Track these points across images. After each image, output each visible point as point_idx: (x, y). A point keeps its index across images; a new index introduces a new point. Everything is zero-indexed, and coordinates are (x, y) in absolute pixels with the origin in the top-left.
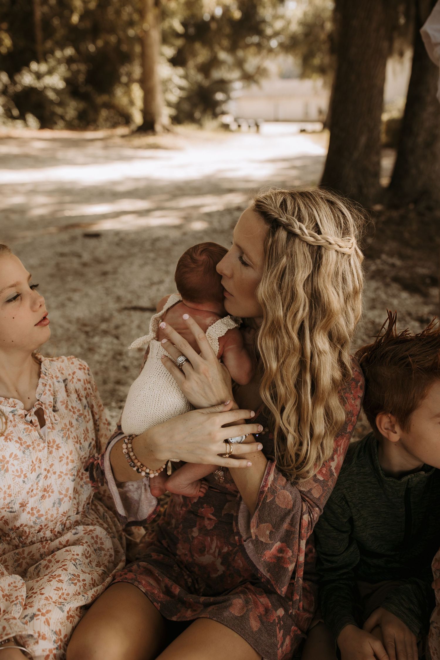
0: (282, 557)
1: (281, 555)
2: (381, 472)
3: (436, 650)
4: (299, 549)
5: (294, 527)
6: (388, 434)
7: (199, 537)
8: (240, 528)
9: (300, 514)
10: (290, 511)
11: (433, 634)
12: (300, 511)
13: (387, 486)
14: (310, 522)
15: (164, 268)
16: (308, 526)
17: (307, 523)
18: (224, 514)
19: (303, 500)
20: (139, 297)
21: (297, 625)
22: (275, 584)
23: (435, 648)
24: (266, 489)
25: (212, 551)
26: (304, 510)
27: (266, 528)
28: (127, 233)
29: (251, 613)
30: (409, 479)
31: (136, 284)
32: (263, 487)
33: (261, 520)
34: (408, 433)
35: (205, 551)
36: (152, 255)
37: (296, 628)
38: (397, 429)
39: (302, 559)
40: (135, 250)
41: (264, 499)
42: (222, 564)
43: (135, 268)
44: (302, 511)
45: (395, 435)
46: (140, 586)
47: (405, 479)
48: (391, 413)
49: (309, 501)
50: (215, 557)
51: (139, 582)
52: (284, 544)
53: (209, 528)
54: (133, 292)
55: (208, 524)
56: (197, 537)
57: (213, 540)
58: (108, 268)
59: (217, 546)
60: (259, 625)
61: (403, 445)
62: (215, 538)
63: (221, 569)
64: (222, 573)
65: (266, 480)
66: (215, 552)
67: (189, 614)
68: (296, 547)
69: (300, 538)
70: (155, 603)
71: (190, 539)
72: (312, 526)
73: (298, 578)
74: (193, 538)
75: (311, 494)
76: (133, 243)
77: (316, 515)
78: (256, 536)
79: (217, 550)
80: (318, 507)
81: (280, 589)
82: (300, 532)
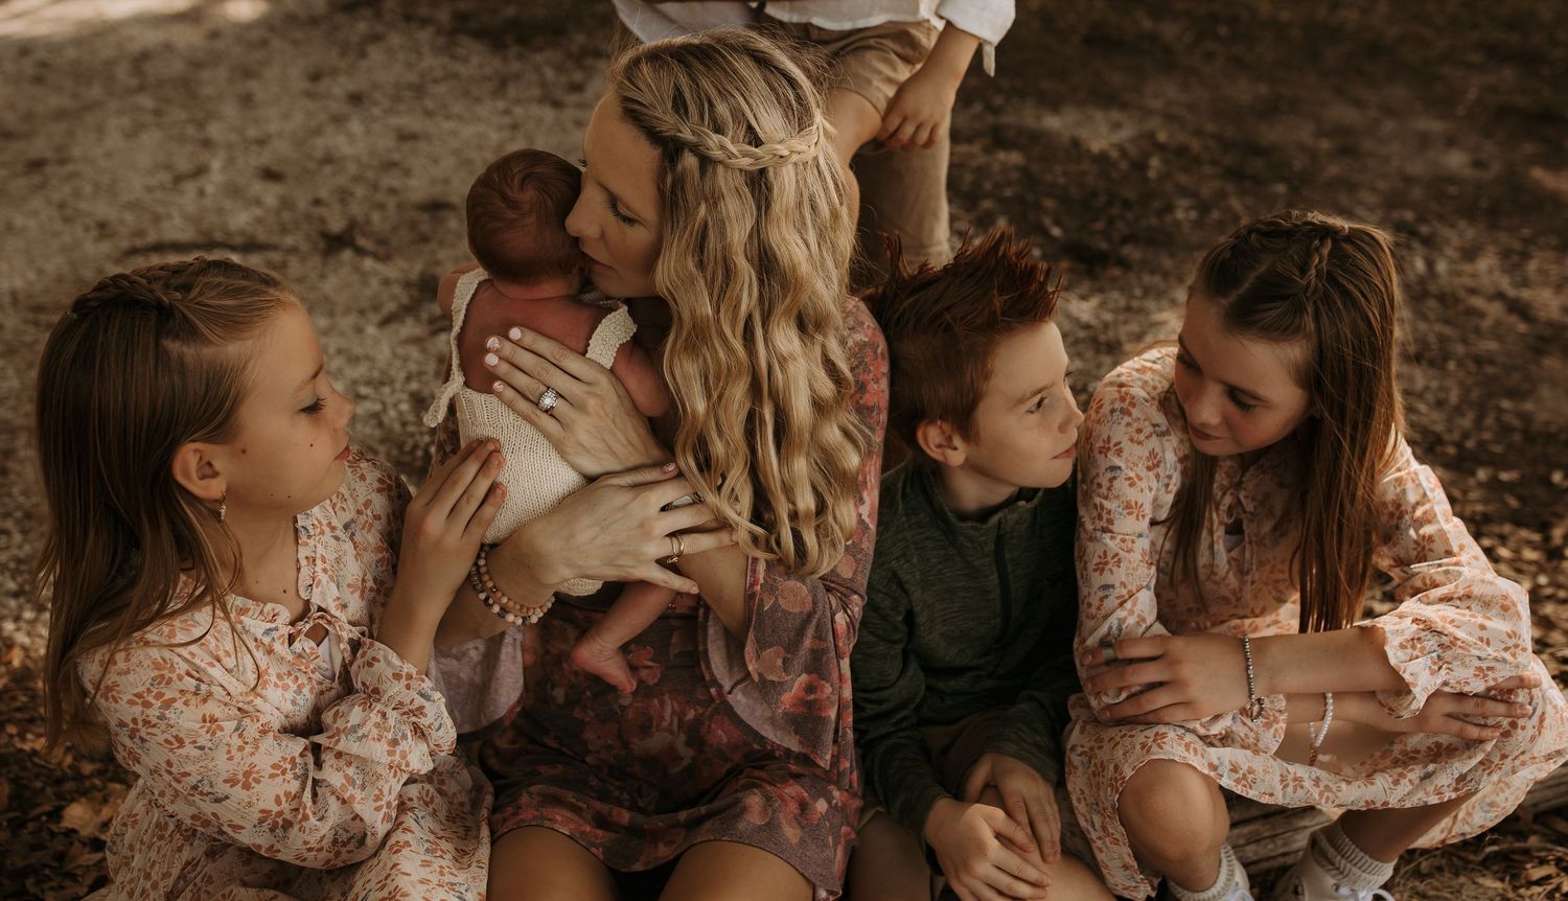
0: (815, 701)
1: (812, 697)
2: (950, 514)
3: (1083, 793)
4: (841, 677)
5: (825, 640)
6: (943, 454)
7: (635, 705)
8: (715, 672)
9: (829, 615)
10: (810, 615)
11: (1076, 768)
12: (828, 610)
13: (963, 539)
14: (851, 624)
15: (191, 131)
16: (849, 632)
17: (845, 628)
18: (676, 655)
19: (829, 590)
20: (157, 218)
21: (849, 825)
22: (812, 752)
23: (1081, 790)
24: (758, 588)
25: (665, 724)
26: (834, 606)
27: (774, 655)
28: (54, 46)
29: (781, 816)
30: (1000, 521)
31: (135, 185)
32: (752, 585)
33: (762, 645)
34: (977, 444)
35: (651, 727)
36: (146, 101)
37: (849, 829)
38: (957, 441)
39: (847, 693)
40: (95, 91)
41: (759, 605)
42: (688, 744)
43: (113, 140)
44: (831, 608)
45: (954, 453)
46: (556, 826)
47: (994, 520)
48: (940, 418)
49: (837, 587)
50: (672, 733)
51: (550, 820)
52: (814, 676)
53: (651, 682)
54: (135, 206)
55: (648, 675)
56: (631, 705)
57: (664, 702)
58: (39, 147)
59: (673, 712)
60: (799, 832)
61: (973, 467)
62: (666, 697)
63: (687, 754)
64: (690, 761)
65: (754, 571)
66: (671, 724)
67: (664, 852)
68: (835, 675)
69: (839, 656)
70: (593, 850)
71: (617, 713)
72: (854, 629)
73: (844, 728)
74: (623, 708)
75: (838, 575)
76: (81, 74)
77: (857, 609)
78: (760, 675)
79: (676, 720)
80: (856, 593)
81: (822, 758)
82: (836, 646)
